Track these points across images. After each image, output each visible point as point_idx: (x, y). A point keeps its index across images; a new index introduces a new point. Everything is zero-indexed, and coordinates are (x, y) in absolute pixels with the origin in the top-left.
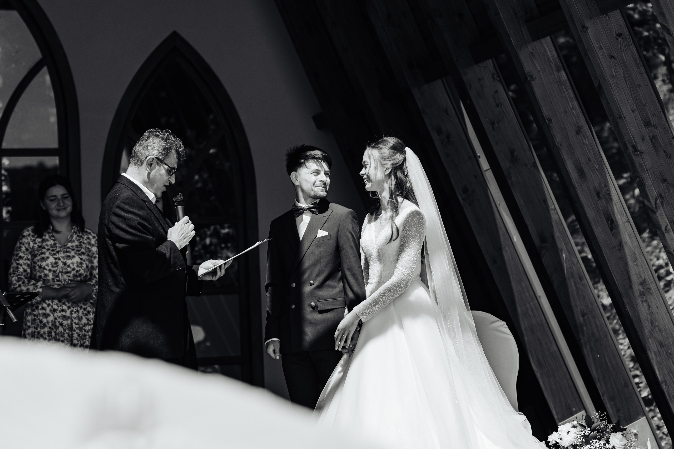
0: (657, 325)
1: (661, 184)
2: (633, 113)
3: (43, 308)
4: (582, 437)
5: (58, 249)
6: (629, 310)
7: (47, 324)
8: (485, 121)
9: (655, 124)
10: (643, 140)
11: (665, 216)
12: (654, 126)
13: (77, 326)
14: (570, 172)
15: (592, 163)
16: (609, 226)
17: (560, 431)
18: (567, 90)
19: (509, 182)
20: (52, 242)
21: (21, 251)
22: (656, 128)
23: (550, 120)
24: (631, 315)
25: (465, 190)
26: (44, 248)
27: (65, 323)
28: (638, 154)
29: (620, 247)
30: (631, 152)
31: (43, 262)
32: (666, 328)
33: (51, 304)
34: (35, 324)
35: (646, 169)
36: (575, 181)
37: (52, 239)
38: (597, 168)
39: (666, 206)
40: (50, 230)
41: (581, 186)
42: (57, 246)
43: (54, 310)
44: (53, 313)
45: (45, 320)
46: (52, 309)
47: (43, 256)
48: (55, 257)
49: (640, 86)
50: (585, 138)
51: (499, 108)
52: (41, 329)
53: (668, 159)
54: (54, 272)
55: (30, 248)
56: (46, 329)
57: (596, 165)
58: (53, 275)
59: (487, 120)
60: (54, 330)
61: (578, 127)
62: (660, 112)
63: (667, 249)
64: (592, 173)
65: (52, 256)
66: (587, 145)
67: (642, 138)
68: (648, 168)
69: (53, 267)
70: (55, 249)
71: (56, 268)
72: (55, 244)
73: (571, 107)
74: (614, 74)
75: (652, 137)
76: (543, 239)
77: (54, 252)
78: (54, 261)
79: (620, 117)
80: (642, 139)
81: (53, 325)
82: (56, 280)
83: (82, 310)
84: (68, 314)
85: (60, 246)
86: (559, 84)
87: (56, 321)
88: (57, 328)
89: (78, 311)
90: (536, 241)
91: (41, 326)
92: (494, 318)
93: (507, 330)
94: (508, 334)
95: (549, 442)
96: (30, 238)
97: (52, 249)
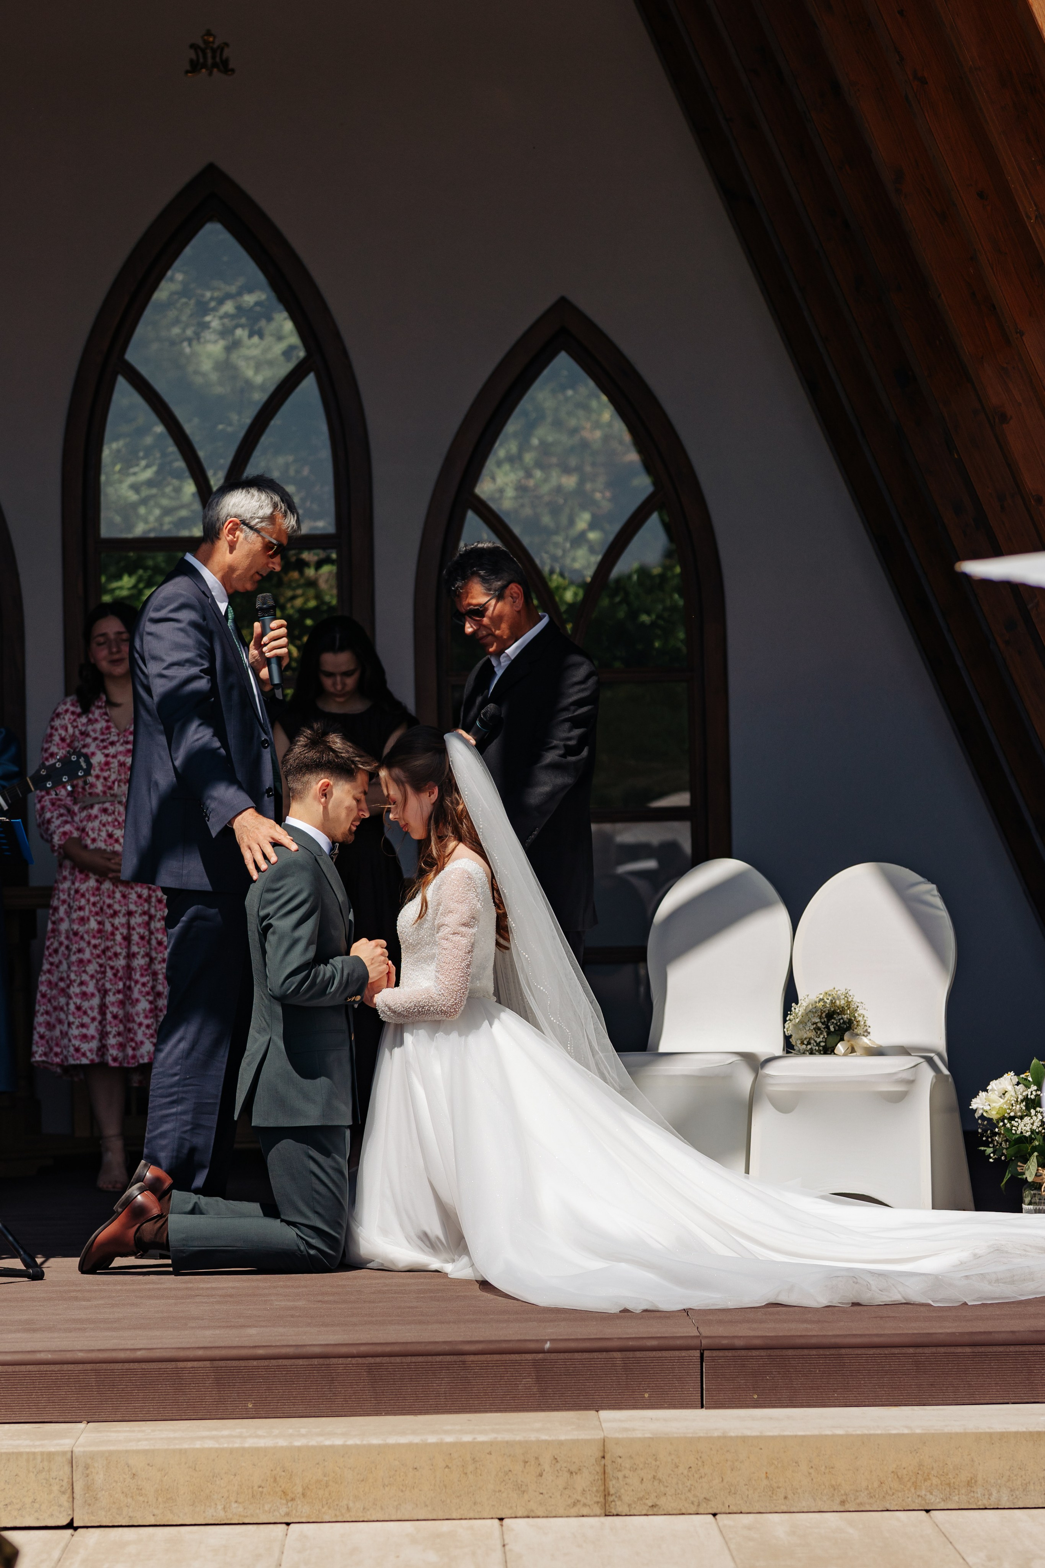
4: (1024, 1103)
5: (114, 738)
17: (991, 1090)
20: (104, 725)
21: (53, 742)
26: (88, 735)
37: (104, 719)
40: (102, 703)
42: (112, 732)
48: (106, 752)
52: (81, 883)
54: (105, 779)
58: (104, 786)
69: (102, 770)
70: (108, 739)
71: (108, 773)
72: (108, 728)
77: (105, 744)
82: (108, 795)
85: (117, 731)
92: (915, 877)
93: (938, 902)
94: (938, 908)
95: (975, 1111)
96: (68, 716)
97: (101, 737)
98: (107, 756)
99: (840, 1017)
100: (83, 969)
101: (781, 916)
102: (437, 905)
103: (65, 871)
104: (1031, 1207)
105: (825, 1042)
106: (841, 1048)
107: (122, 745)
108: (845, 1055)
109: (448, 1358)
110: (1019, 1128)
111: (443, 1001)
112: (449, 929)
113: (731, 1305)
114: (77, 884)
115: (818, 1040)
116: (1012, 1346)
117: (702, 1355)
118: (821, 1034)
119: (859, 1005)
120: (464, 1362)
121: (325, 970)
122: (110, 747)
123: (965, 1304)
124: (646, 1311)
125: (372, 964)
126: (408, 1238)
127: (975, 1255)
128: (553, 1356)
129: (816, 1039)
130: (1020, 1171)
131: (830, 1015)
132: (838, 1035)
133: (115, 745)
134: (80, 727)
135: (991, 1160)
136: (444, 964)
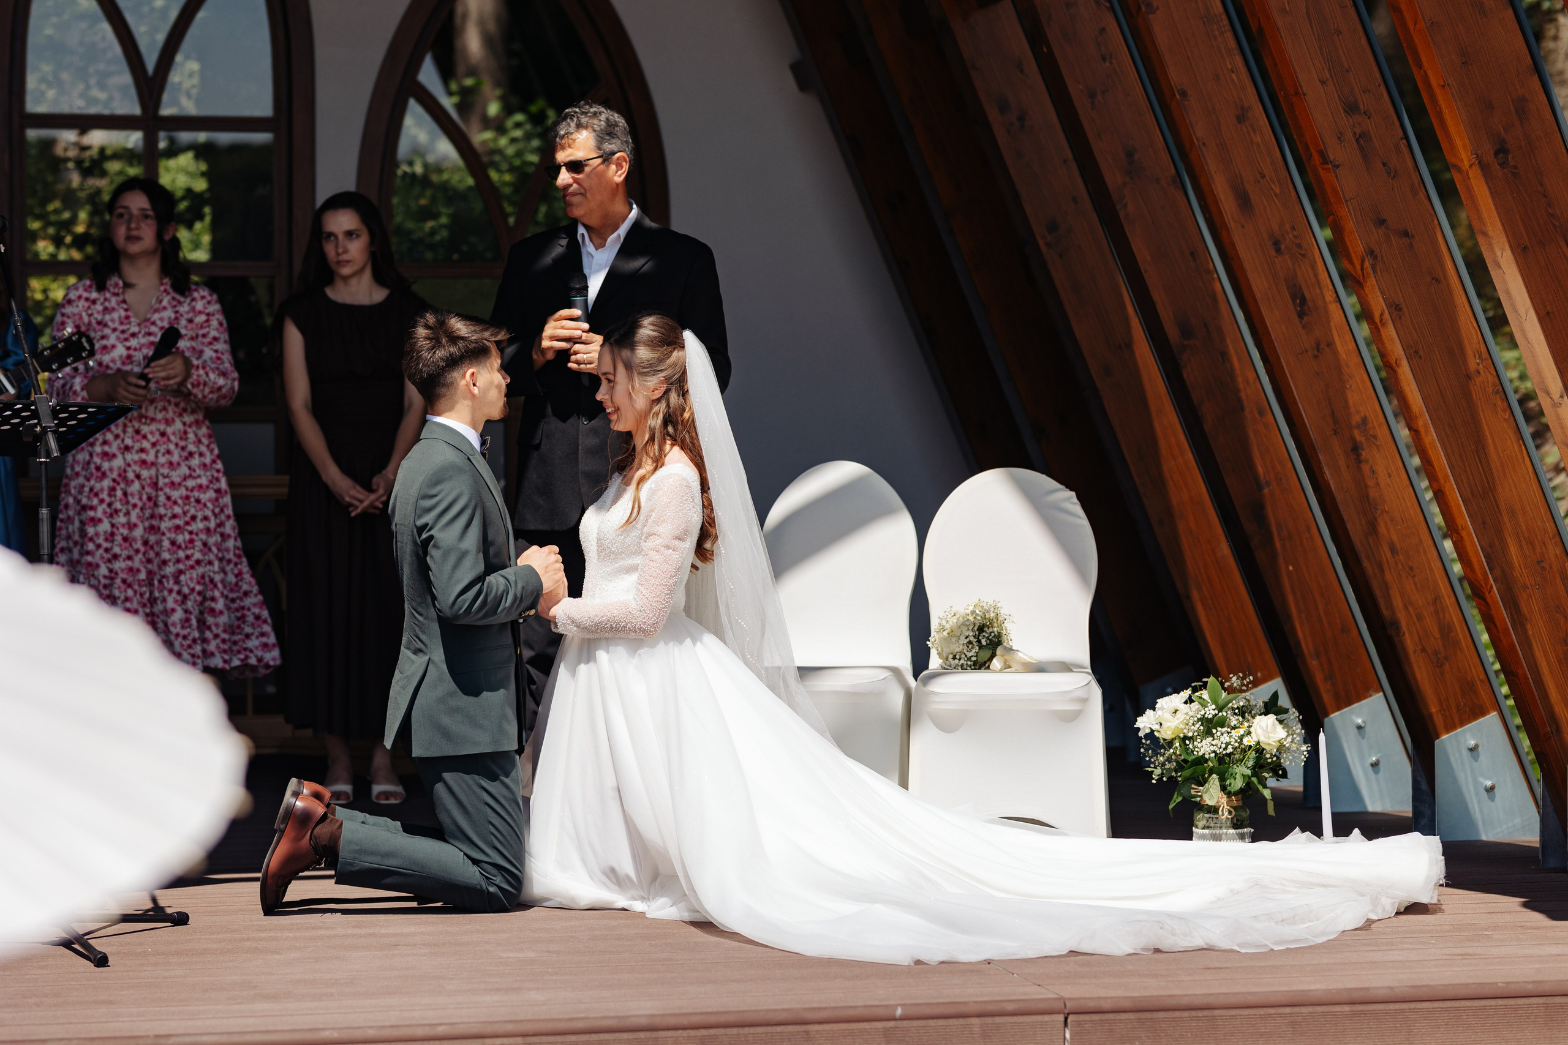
0: (1387, 509)
1: (1374, 229)
2: (1323, 86)
3: (105, 442)
4: (1200, 723)
5: (135, 329)
6: (1329, 477)
7: (108, 473)
8: (1076, 90)
9: (1366, 108)
10: (1341, 141)
11: (1379, 294)
12: (1364, 113)
13: (167, 480)
14: (1220, 199)
15: (1267, 181)
16: (1296, 309)
17: (1159, 709)
18: (1222, 33)
19: (1122, 215)
20: (123, 314)
22: (1369, 118)
23: (1184, 94)
24: (1333, 489)
25: (1053, 227)
26: (106, 325)
27: (145, 473)
28: (1329, 169)
29: (1318, 351)
30: (1318, 163)
31: (105, 354)
32: (1405, 516)
33: (122, 435)
34: (87, 470)
35: (1345, 198)
36: (1229, 216)
37: (122, 308)
38: (1278, 191)
39: (1381, 272)
40: (119, 289)
41: (1243, 227)
42: (132, 322)
43: (127, 448)
44: (123, 453)
45: (106, 466)
46: (122, 446)
47: (104, 342)
48: (128, 344)
49: (1341, 32)
50: (1254, 131)
51: (1107, 64)
53: (1390, 180)
55: (84, 324)
56: (106, 483)
57: (1275, 185)
59: (1081, 87)
60: (123, 485)
61: (1242, 108)
62: (1379, 85)
63: (1385, 360)
64: (1265, 202)
65: (121, 342)
66: (1258, 144)
67: (1339, 135)
68: (1347, 198)
70: (128, 329)
72: (127, 317)
73: (1230, 67)
74: (1287, 6)
75: (1360, 135)
76: (1186, 332)
77: (126, 335)
78: (124, 352)
79: (1297, 93)
80: (1339, 138)
81: (120, 475)
83: (179, 450)
84: (150, 458)
86: (1205, 20)
87: (129, 469)
88: (129, 483)
89: (168, 452)
90: (1172, 332)
91: (97, 477)
92: (1052, 484)
93: (1078, 509)
94: (1079, 517)
95: (1138, 729)
96: (82, 303)
97: (121, 328)
98: (128, 348)
99: (991, 630)
100: (91, 573)
101: (904, 525)
102: (650, 512)
103: (78, 466)
104: (1206, 831)
105: (976, 656)
106: (996, 663)
107: (144, 336)
108: (1001, 671)
109: (791, 1028)
110: (1202, 750)
111: (644, 618)
112: (661, 540)
113: (1032, 954)
114: (92, 482)
115: (969, 654)
116: (1392, 1004)
117: (1066, 1019)
118: (973, 648)
119: (1005, 617)
120: (807, 1033)
121: (495, 580)
122: (131, 339)
123: (1272, 950)
124: (943, 962)
125: (546, 572)
126: (591, 875)
127: (1232, 891)
128: (906, 1023)
129: (967, 653)
130: (1193, 793)
131: (981, 629)
132: (989, 649)
133: (138, 338)
134: (96, 315)
135: (1154, 781)
136: (651, 578)
